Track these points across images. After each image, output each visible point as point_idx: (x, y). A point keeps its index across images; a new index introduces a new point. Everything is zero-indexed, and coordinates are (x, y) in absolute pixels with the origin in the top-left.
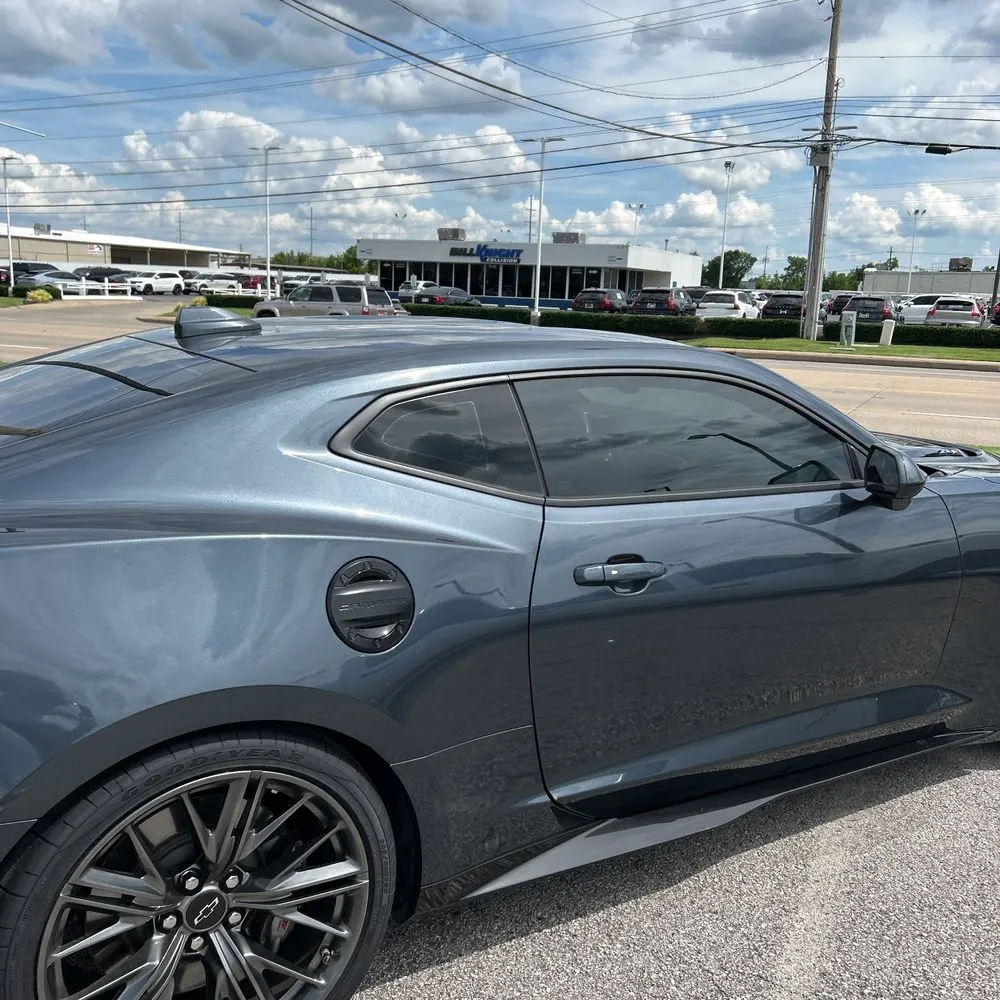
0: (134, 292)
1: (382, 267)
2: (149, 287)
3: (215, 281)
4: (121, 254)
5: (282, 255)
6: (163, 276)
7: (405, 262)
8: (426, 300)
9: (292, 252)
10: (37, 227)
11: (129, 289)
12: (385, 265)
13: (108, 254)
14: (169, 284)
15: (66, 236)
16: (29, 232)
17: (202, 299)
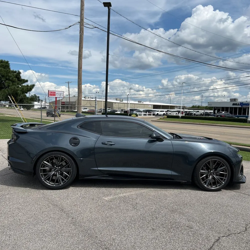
0: (154, 115)
1: (214, 109)
2: (158, 114)
3: (173, 112)
4: (155, 107)
5: (194, 106)
6: (161, 111)
7: (220, 107)
8: (219, 116)
9: (196, 105)
10: (139, 101)
11: (152, 114)
12: (215, 108)
13: (153, 107)
14: (162, 113)
15: (145, 103)
16: (137, 102)
17: (166, 116)
